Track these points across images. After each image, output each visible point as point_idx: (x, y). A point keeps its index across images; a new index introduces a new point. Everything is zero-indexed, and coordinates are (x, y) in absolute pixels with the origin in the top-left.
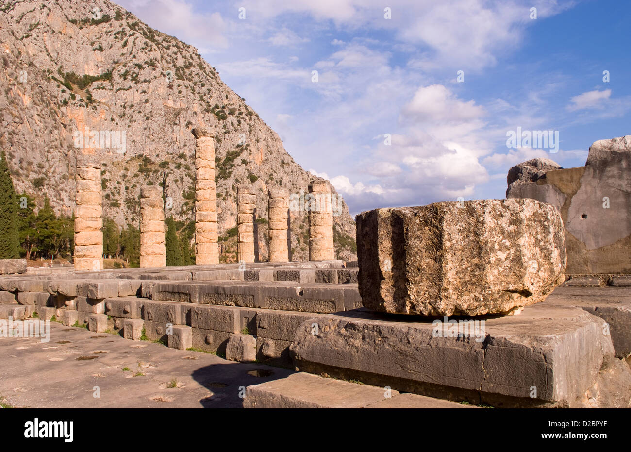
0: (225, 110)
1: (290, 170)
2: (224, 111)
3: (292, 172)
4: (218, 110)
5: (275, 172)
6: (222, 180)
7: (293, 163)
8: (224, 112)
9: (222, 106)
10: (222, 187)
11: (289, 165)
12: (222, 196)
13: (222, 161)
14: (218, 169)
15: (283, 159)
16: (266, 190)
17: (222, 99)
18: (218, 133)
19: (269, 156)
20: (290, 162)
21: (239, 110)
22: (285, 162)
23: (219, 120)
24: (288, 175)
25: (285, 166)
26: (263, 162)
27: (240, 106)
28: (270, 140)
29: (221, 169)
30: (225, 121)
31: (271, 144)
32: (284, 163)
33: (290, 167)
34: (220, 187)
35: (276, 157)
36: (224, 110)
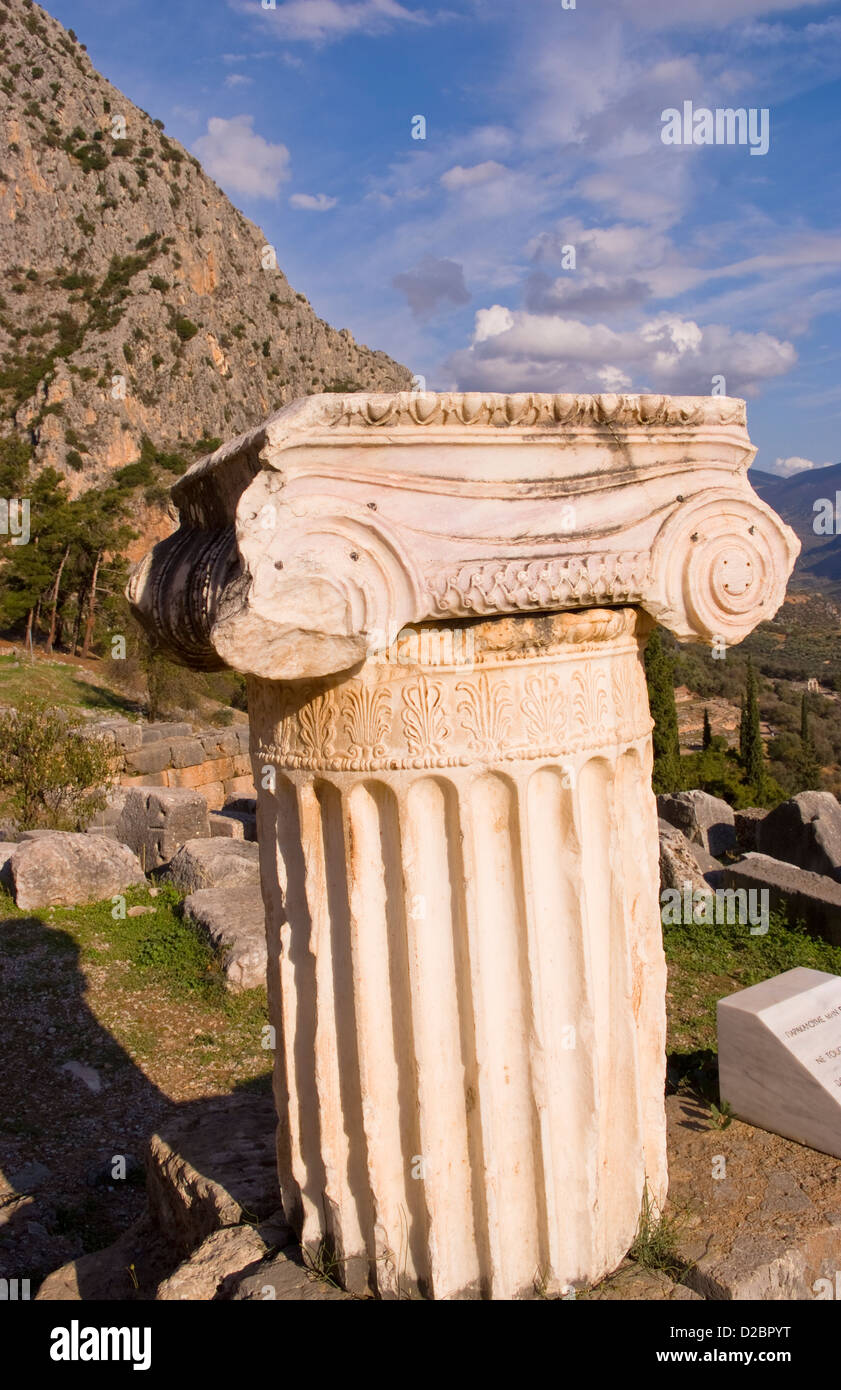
0: (103, 144)
1: (294, 320)
2: (100, 146)
3: (299, 324)
4: (83, 144)
5: (251, 321)
6: (96, 332)
7: (300, 303)
8: (98, 148)
9: (93, 132)
10: (95, 351)
11: (290, 306)
12: (94, 375)
13: (99, 286)
14: (87, 306)
15: (274, 291)
16: (224, 363)
17: (94, 113)
18: (85, 206)
19: (233, 277)
20: (292, 299)
21: (143, 143)
22: (280, 298)
23: (86, 171)
24: (288, 333)
25: (280, 308)
26: (215, 291)
27: (145, 132)
28: (235, 236)
29: (95, 305)
30: (102, 173)
31: (240, 247)
32: (278, 302)
33: (293, 312)
34: (88, 351)
35: (256, 283)
36: (99, 142)
